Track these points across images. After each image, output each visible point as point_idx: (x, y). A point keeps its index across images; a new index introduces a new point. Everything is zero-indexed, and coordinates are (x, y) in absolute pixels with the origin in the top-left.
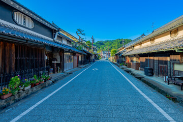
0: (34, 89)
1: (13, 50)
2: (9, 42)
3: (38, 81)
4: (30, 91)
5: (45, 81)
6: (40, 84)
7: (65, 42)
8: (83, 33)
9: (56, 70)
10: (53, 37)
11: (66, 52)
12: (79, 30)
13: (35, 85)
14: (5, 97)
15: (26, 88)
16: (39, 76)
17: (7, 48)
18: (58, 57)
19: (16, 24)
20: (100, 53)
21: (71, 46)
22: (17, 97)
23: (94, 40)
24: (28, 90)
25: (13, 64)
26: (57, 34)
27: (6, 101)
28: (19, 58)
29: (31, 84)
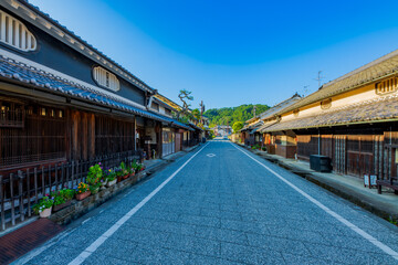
0: (122, 184)
1: (93, 124)
3: (126, 172)
4: (116, 189)
5: (137, 172)
6: (129, 177)
7: (162, 111)
8: (189, 96)
9: (150, 155)
10: (145, 103)
11: (165, 126)
12: (184, 92)
13: (123, 179)
14: (82, 197)
15: (111, 184)
16: (127, 164)
18: (154, 135)
19: (97, 84)
20: (213, 128)
21: (171, 117)
22: (97, 198)
23: (204, 108)
24: (113, 186)
25: (93, 145)
26: (151, 99)
27: (83, 204)
28: (100, 136)
29: (118, 177)
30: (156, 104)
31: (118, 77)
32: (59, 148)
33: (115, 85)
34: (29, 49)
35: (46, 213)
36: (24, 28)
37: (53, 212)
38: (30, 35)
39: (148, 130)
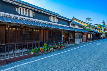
0: (55, 50)
1: (47, 33)
2: (45, 29)
4: (52, 51)
5: (61, 47)
6: (57, 48)
7: (77, 27)
8: (90, 20)
9: (70, 42)
10: (69, 25)
11: (76, 32)
12: (88, 19)
13: (55, 48)
14: (41, 51)
15: (51, 49)
17: (45, 32)
21: (82, 29)
22: (46, 52)
24: (51, 50)
25: (47, 38)
26: (71, 23)
27: (42, 53)
28: (49, 36)
29: (53, 48)
30: (74, 25)
31: (58, 18)
32: (37, 38)
33: (57, 20)
34: (33, 16)
35: (32, 53)
36: (32, 11)
37: (34, 53)
38: (33, 13)
39: (70, 34)
